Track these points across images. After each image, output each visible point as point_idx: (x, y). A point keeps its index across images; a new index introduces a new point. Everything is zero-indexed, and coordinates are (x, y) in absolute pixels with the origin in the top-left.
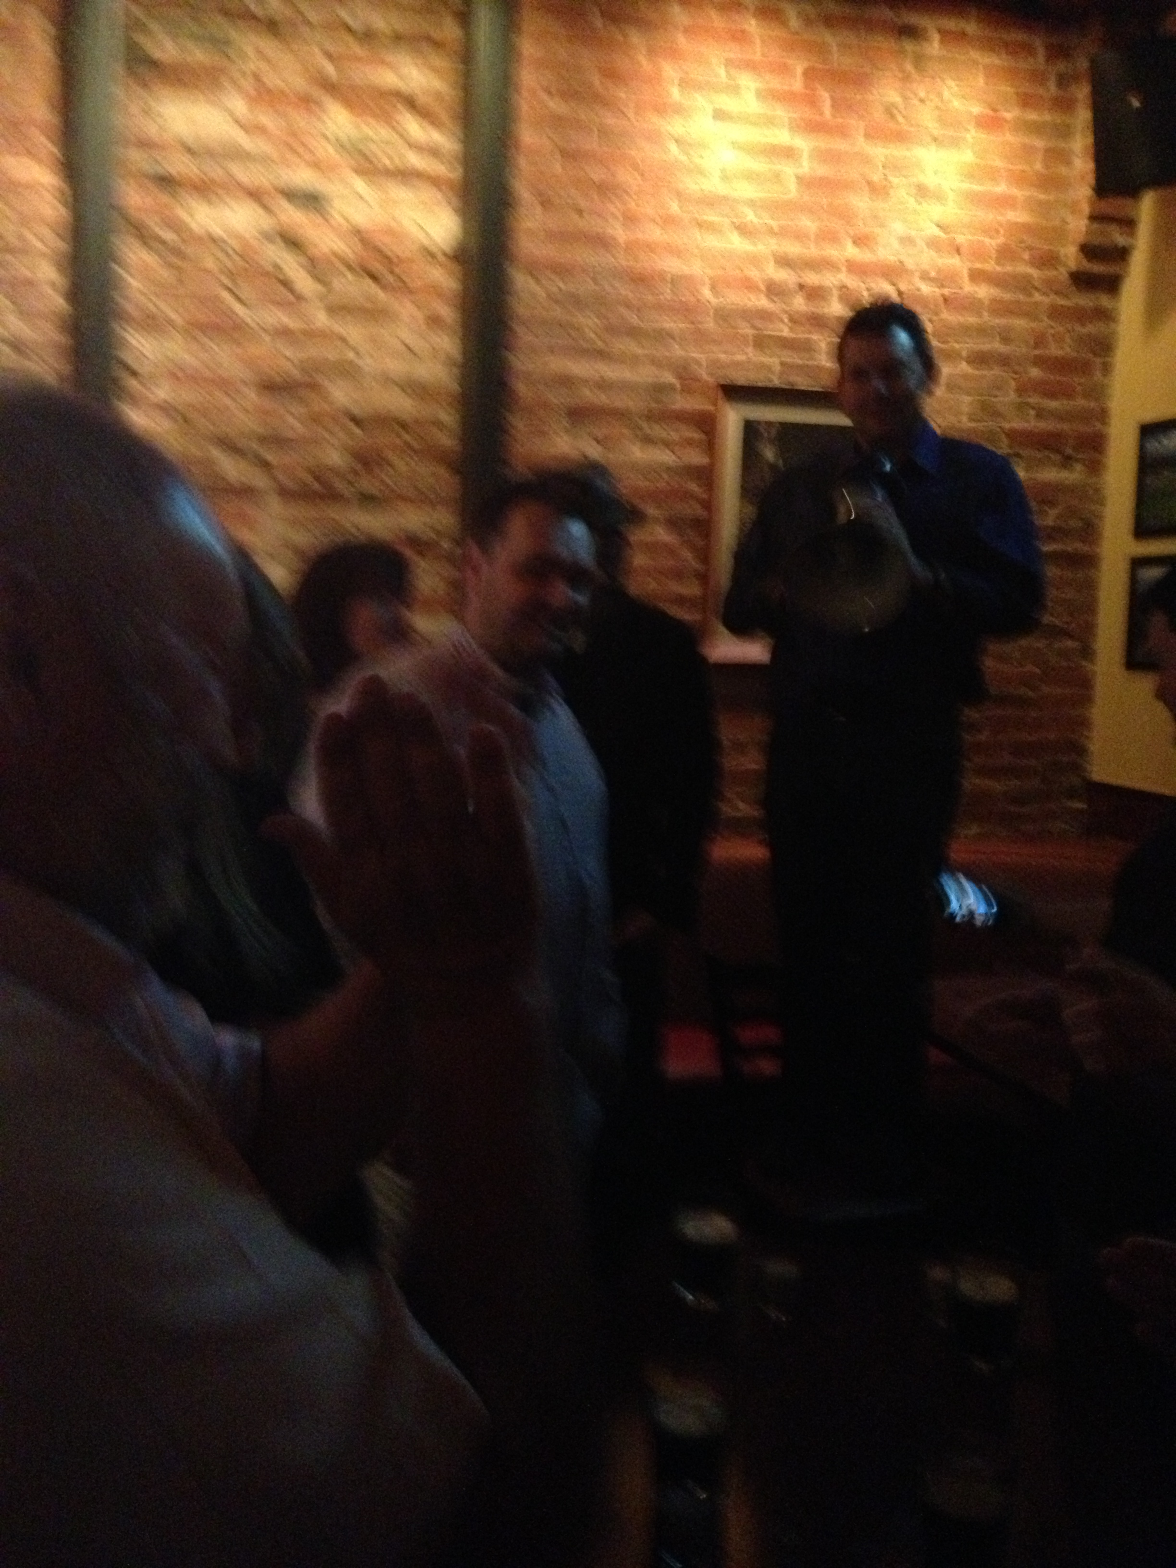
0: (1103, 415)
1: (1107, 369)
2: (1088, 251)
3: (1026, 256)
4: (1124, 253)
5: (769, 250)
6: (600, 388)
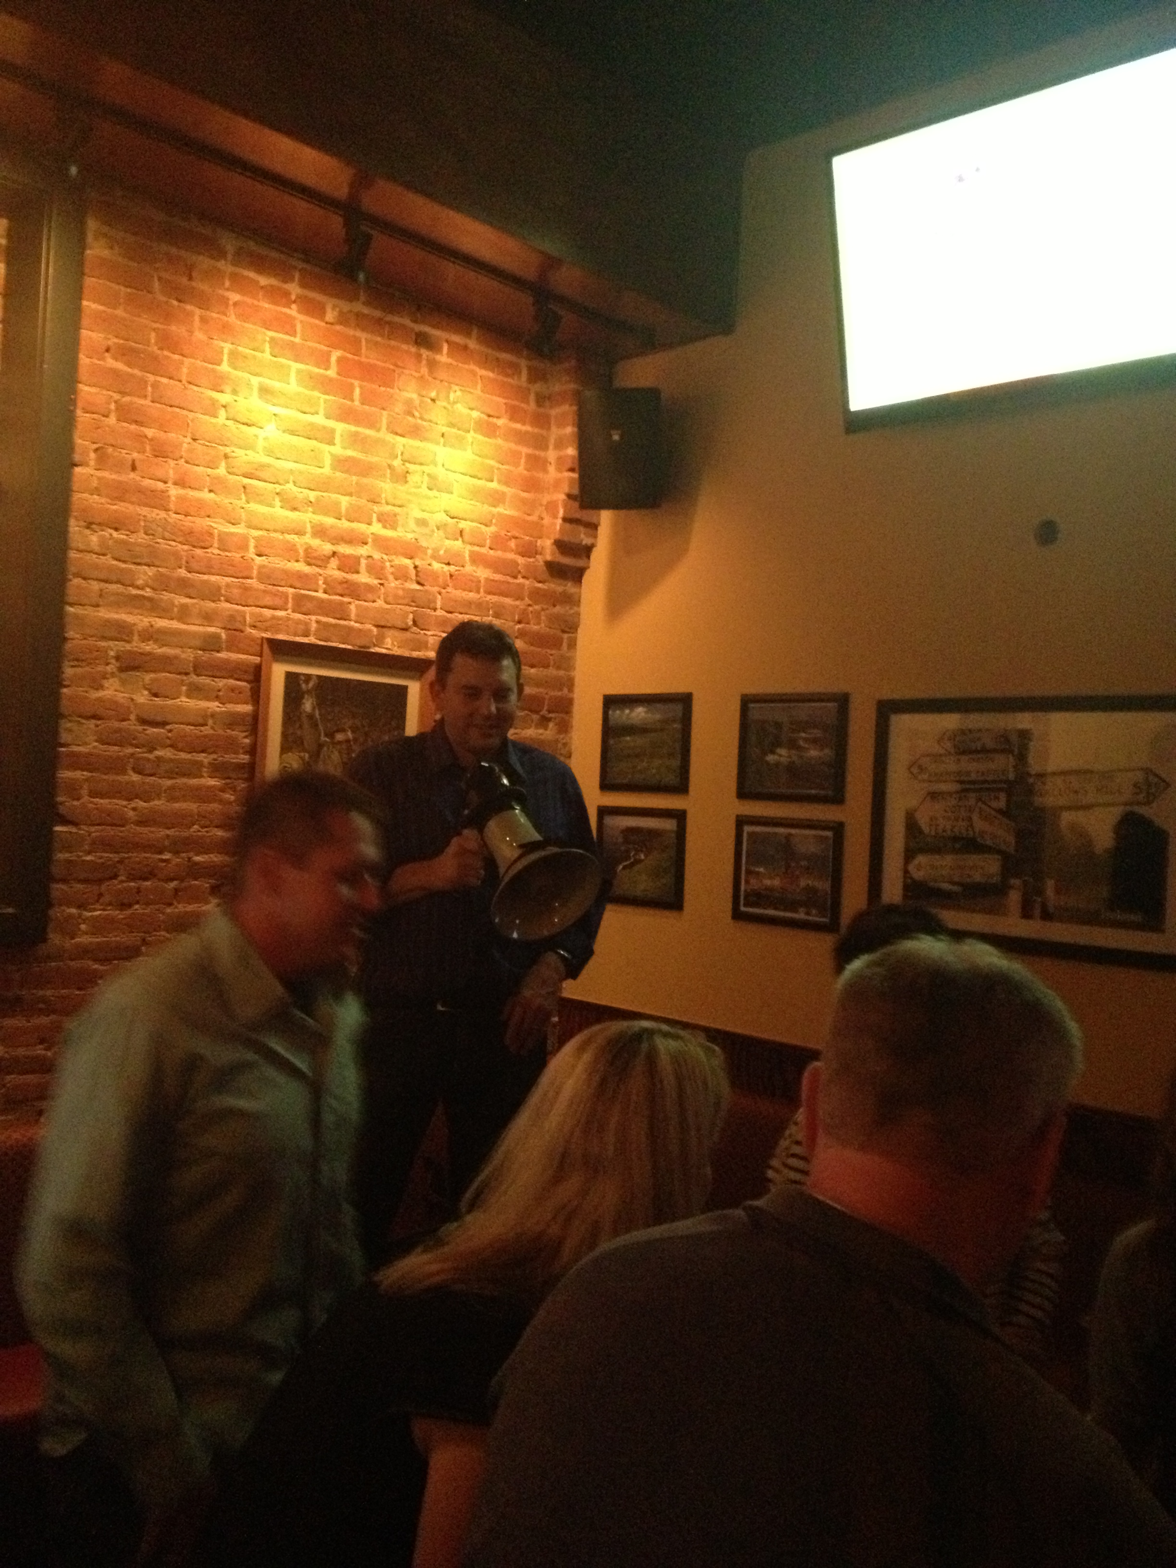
0: (570, 684)
1: (572, 644)
2: (561, 546)
3: (512, 544)
4: (588, 550)
5: (307, 517)
6: (149, 635)
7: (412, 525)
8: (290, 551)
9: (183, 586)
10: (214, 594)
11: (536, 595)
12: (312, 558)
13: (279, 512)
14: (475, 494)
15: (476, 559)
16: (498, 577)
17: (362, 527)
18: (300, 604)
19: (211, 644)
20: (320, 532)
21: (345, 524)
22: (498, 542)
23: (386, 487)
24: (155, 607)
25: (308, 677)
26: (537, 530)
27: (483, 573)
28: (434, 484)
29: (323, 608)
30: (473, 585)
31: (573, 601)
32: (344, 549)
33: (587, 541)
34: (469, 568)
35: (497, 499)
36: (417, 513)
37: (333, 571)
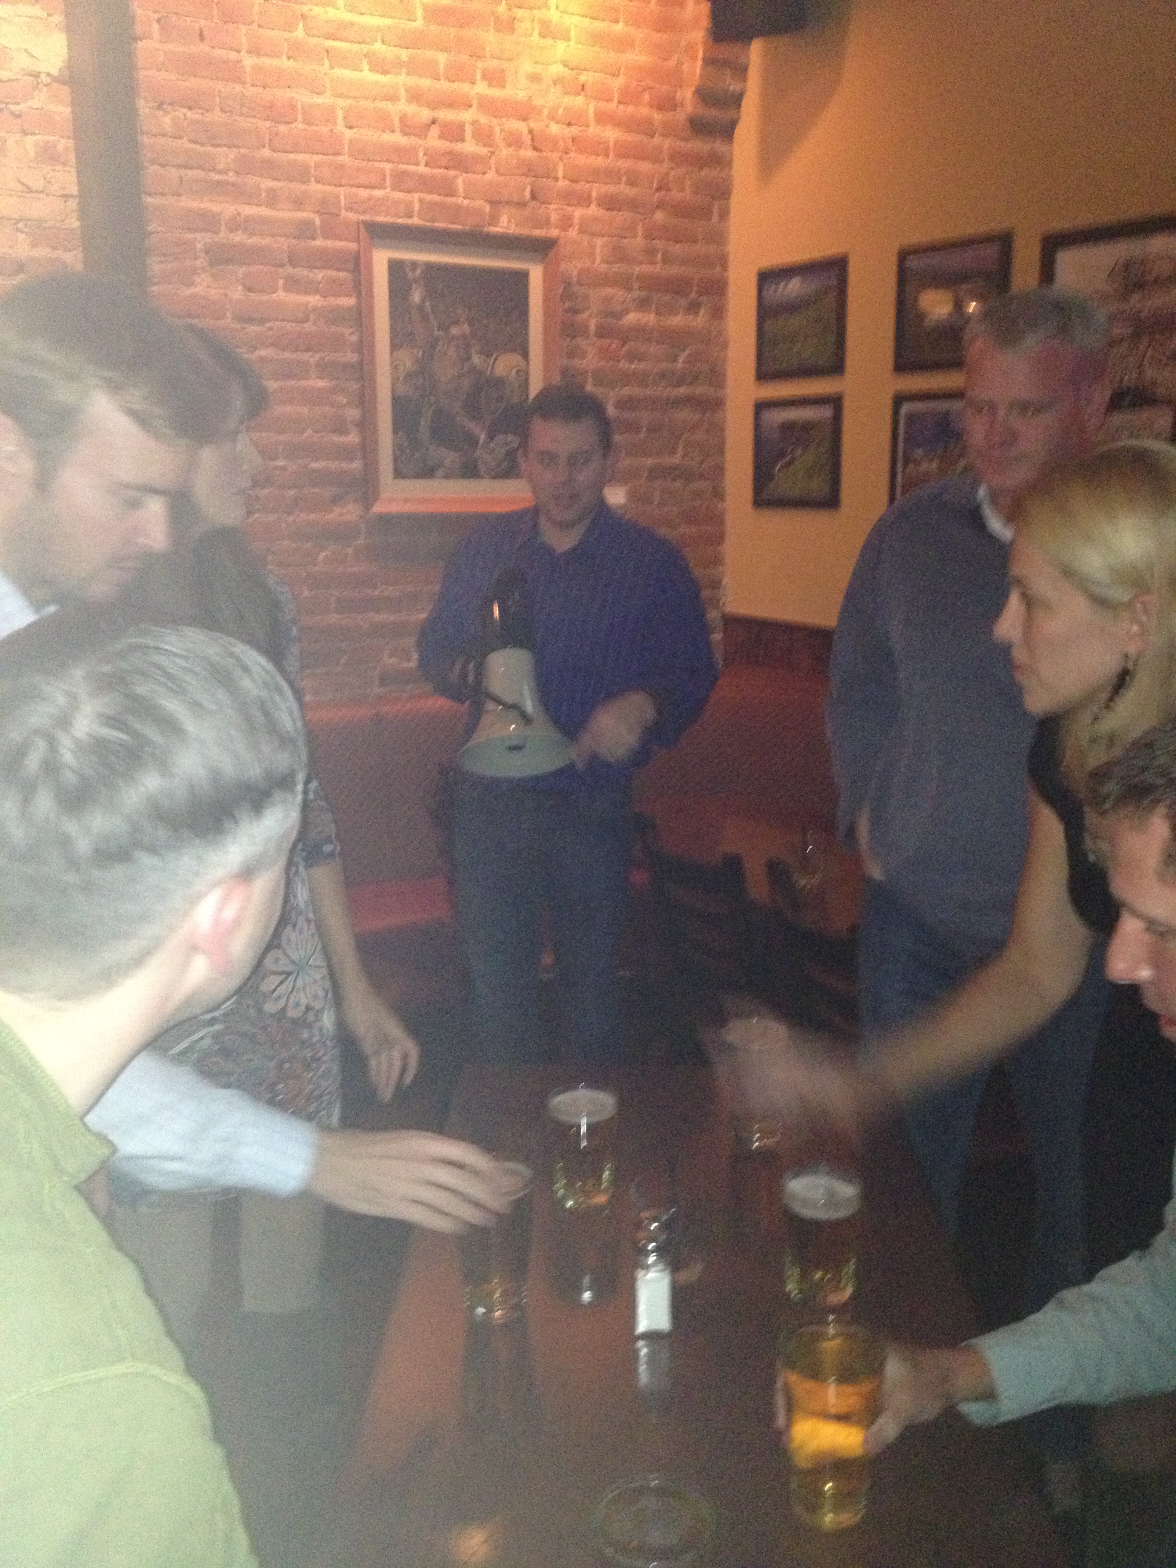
0: (723, 261)
1: (724, 215)
2: (705, 96)
3: (646, 97)
4: (737, 100)
5: (401, 80)
6: (235, 225)
7: (523, 81)
8: (384, 122)
9: (269, 168)
10: (302, 174)
11: (678, 158)
12: (407, 127)
13: (367, 75)
14: (598, 39)
15: (602, 118)
16: (630, 138)
17: (463, 88)
18: (400, 181)
19: (305, 230)
20: (416, 96)
21: (444, 85)
22: (628, 96)
23: (490, 38)
24: (240, 194)
25: (414, 265)
26: (676, 78)
27: (612, 134)
28: (548, 31)
29: (426, 184)
30: (600, 148)
31: (721, 161)
32: (446, 115)
33: (734, 87)
34: (594, 130)
35: (623, 44)
36: (527, 67)
37: (434, 141)
